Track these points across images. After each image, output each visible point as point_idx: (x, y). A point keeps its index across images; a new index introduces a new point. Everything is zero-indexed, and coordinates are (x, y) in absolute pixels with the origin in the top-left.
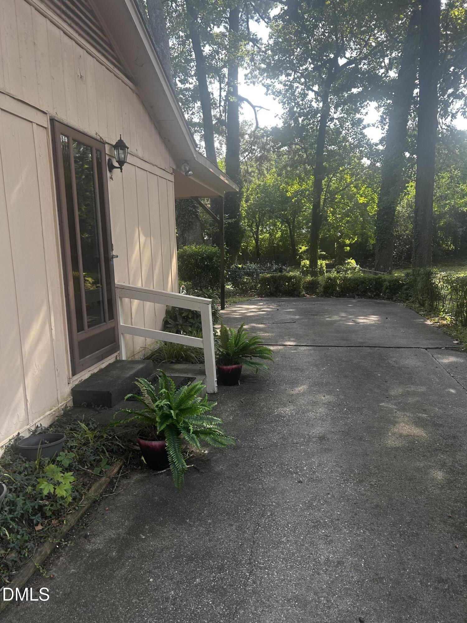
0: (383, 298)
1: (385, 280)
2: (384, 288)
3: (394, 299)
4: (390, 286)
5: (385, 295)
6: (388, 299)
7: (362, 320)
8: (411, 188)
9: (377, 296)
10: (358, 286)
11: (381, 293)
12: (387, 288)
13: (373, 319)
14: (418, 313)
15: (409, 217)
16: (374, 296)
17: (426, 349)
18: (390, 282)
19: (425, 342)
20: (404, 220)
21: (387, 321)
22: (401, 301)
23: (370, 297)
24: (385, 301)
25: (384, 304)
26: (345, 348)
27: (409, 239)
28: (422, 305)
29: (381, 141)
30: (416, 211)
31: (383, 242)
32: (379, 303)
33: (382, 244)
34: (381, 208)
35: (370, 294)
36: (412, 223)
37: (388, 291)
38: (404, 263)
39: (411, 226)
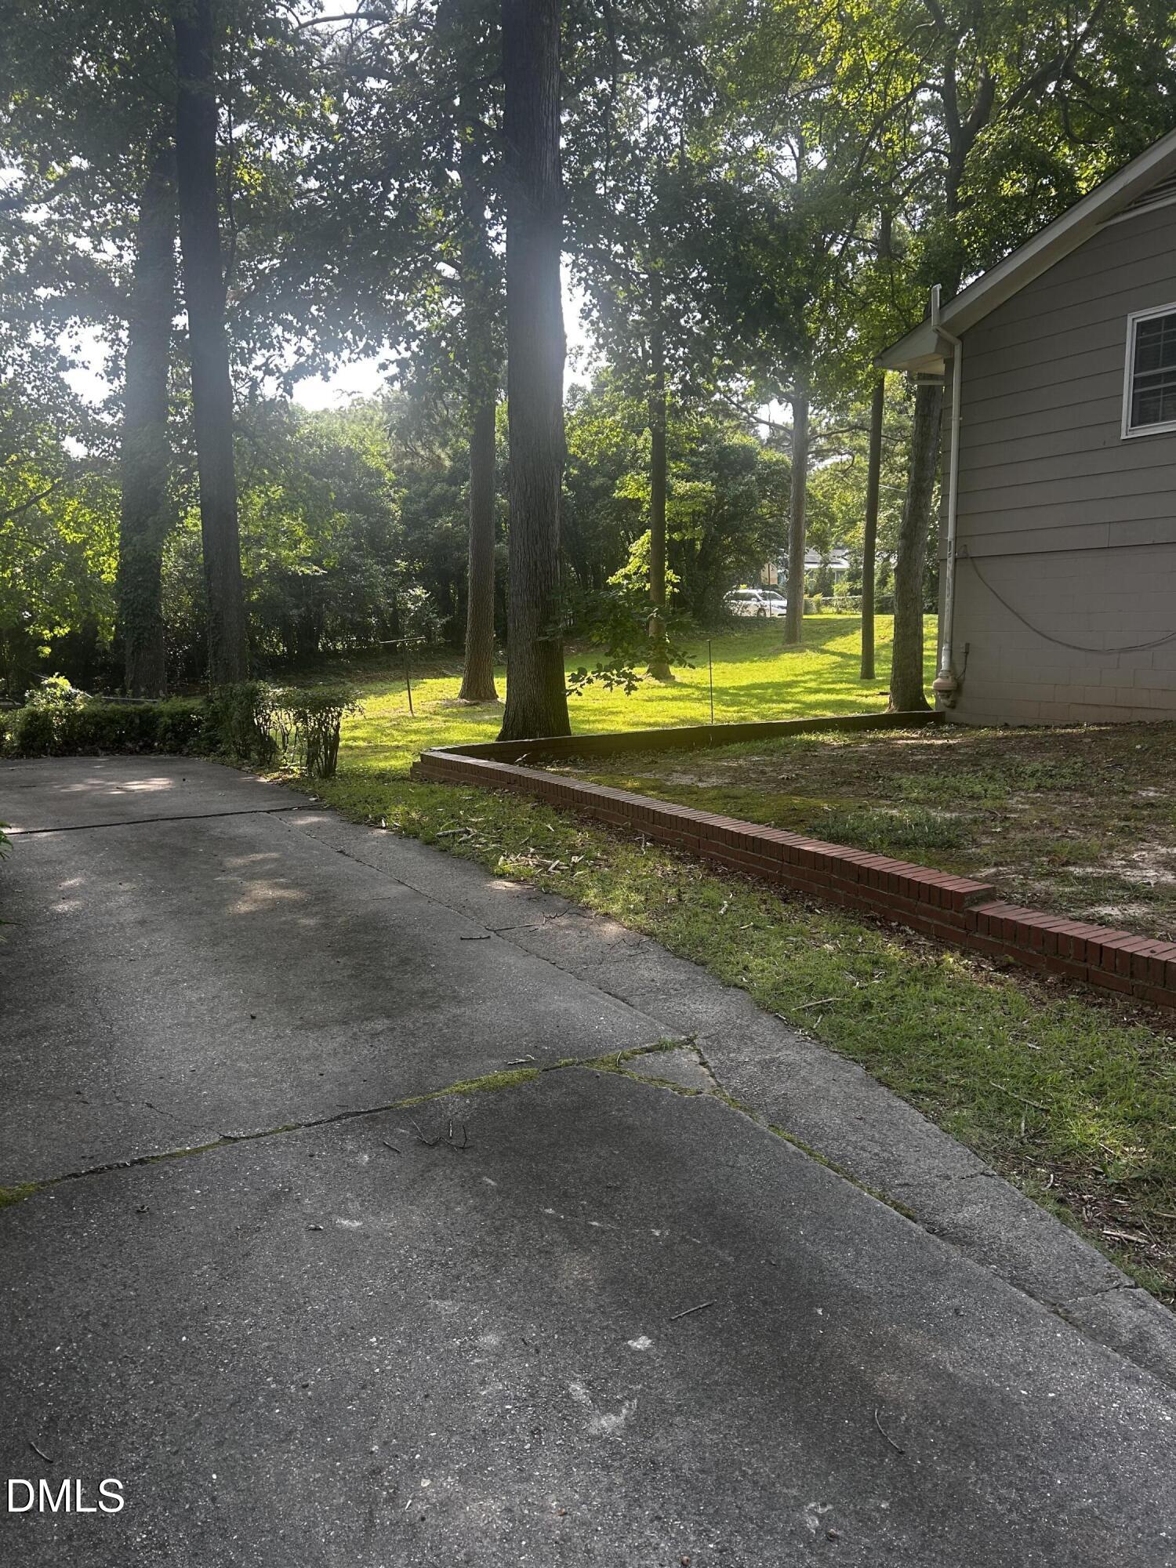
0: (161, 751)
1: (161, 714)
2: (160, 731)
3: (186, 751)
4: (173, 725)
5: (164, 744)
6: (172, 752)
7: (136, 786)
8: (193, 520)
9: (147, 749)
10: (103, 728)
11: (153, 741)
12: (166, 731)
13: (158, 784)
14: (239, 769)
15: (183, 579)
16: (141, 748)
17: (268, 812)
18: (172, 716)
19: (263, 804)
20: (173, 586)
21: (185, 784)
22: (199, 754)
23: (132, 752)
24: (168, 757)
25: (166, 760)
26: (127, 826)
27: (186, 629)
28: (246, 756)
29: (109, 404)
30: (208, 570)
31: (140, 634)
32: (155, 760)
33: (138, 639)
34: (129, 559)
35: (130, 745)
36: (189, 594)
37: (169, 735)
38: (181, 685)
39: (188, 601)
